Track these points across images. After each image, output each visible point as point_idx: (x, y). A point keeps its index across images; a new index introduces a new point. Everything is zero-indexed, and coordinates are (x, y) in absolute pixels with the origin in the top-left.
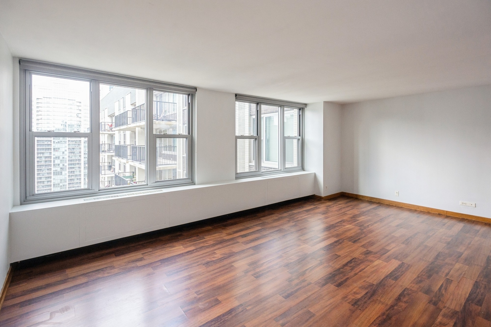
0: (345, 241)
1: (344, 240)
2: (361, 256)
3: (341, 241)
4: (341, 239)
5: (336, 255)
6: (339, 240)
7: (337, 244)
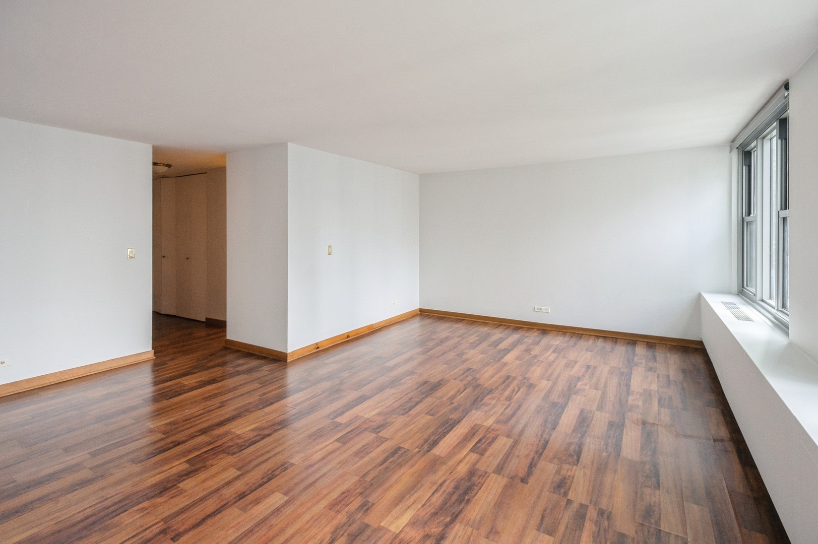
0: (417, 450)
1: (419, 452)
2: (393, 420)
3: (426, 447)
4: (424, 454)
5: (432, 415)
6: (429, 451)
7: (432, 438)
